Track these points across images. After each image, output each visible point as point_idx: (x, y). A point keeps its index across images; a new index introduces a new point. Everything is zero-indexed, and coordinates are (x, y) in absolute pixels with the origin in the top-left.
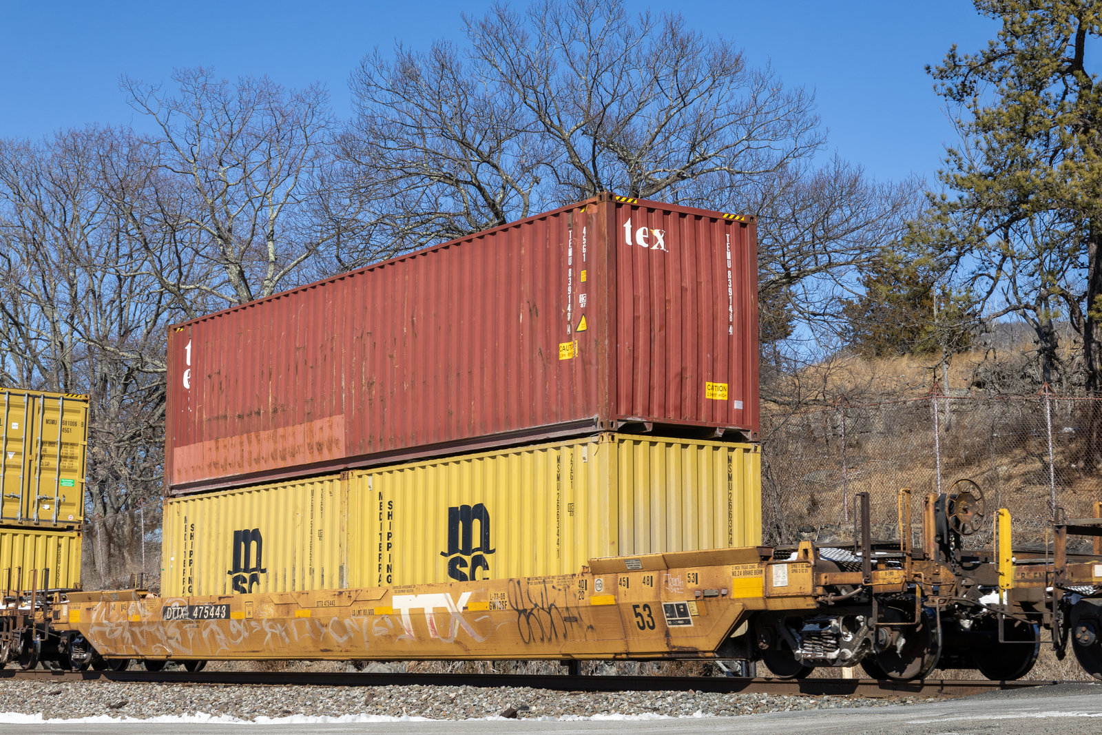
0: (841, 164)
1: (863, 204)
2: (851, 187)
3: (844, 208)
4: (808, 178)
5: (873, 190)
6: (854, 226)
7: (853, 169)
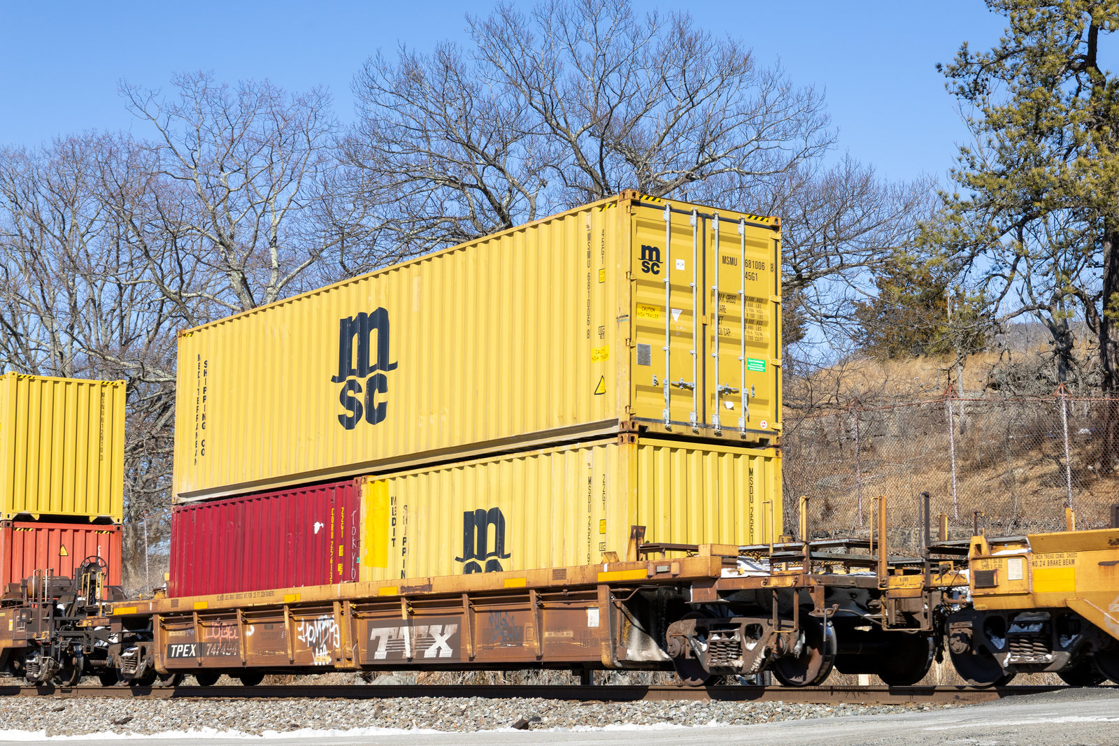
0: (852, 164)
1: (875, 204)
2: (862, 187)
3: (855, 208)
4: (818, 178)
6: (866, 227)
7: (865, 168)
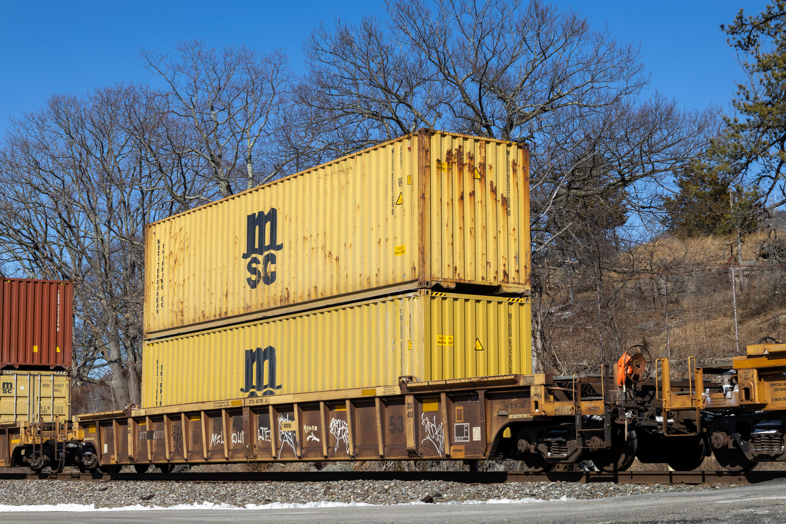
0: (660, 98)
1: (677, 127)
2: (668, 114)
3: (663, 130)
4: (636, 109)
5: (684, 116)
6: (671, 143)
7: (669, 102)
